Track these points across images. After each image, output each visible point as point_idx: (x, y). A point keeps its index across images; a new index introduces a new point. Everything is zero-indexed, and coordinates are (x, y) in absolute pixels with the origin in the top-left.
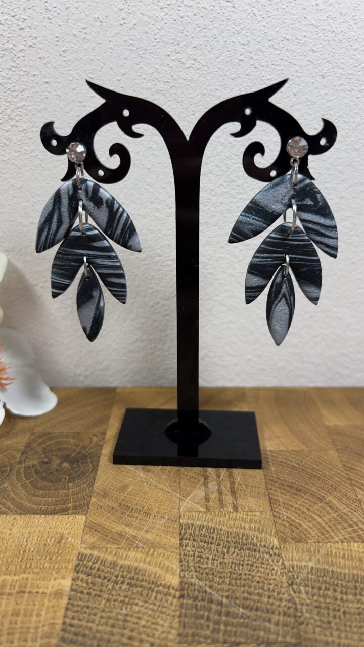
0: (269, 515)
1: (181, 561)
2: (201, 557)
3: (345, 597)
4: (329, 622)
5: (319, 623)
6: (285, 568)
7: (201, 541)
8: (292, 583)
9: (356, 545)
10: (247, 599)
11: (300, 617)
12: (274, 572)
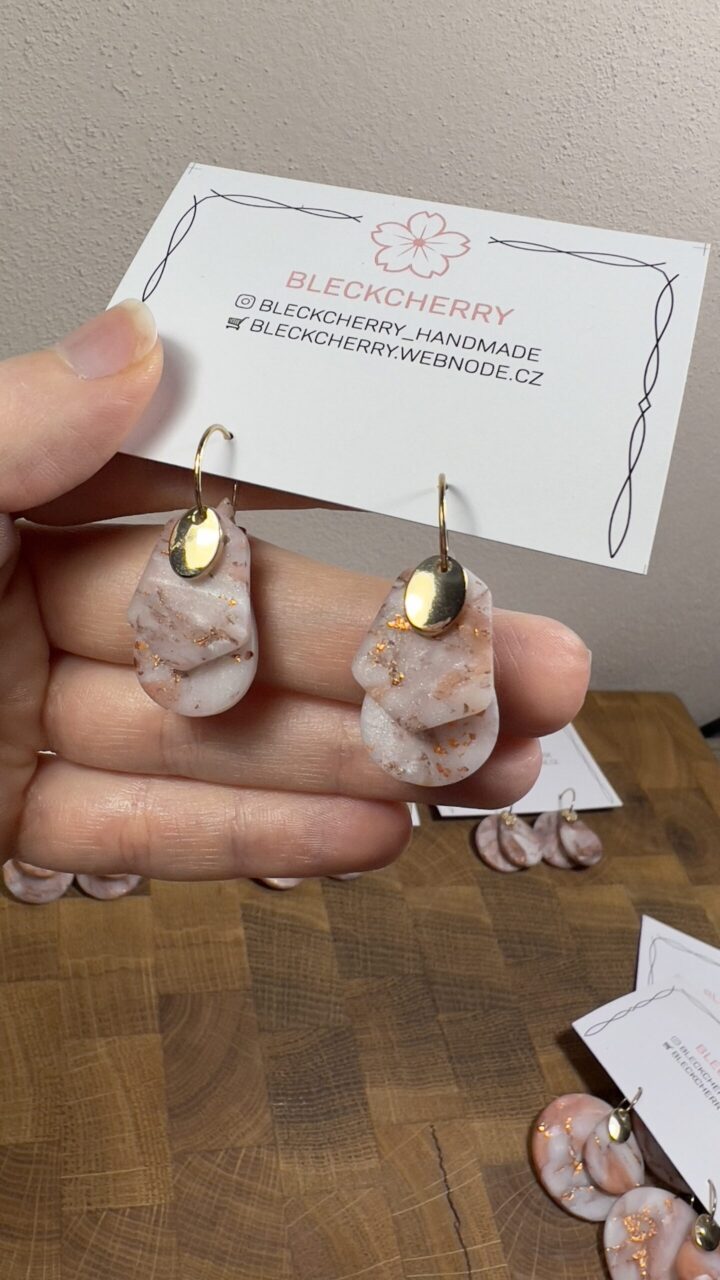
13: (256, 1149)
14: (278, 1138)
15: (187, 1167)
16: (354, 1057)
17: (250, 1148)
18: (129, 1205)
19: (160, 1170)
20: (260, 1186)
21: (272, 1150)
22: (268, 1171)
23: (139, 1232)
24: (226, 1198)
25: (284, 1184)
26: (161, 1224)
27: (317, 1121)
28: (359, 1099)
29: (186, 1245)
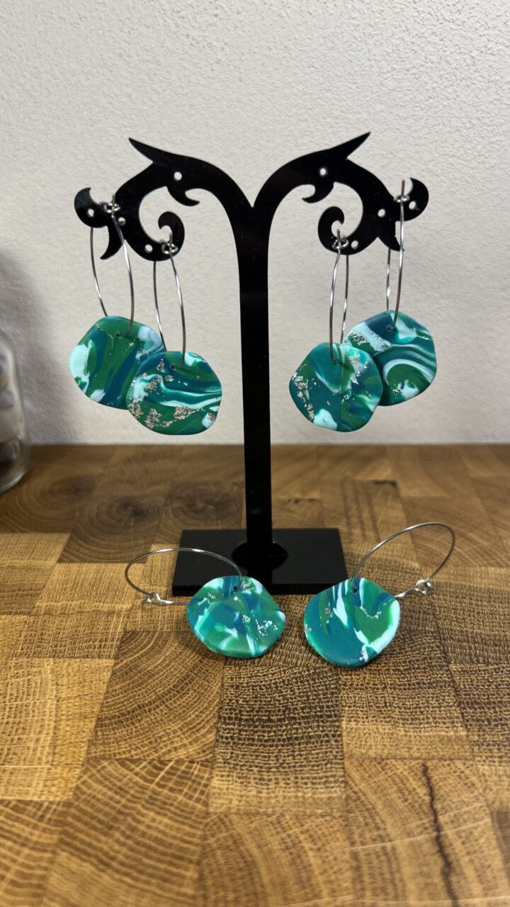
0: (411, 545)
3: (479, 603)
4: (464, 619)
5: (455, 619)
8: (432, 593)
9: (493, 568)
13: (187, 763)
14: (218, 756)
15: (99, 771)
16: (332, 694)
17: (179, 762)
18: (18, 797)
19: (67, 770)
20: (180, 798)
21: (207, 766)
22: (195, 786)
23: (17, 824)
24: (134, 805)
25: (212, 799)
26: (46, 820)
27: (271, 746)
28: (330, 731)
29: (68, 844)
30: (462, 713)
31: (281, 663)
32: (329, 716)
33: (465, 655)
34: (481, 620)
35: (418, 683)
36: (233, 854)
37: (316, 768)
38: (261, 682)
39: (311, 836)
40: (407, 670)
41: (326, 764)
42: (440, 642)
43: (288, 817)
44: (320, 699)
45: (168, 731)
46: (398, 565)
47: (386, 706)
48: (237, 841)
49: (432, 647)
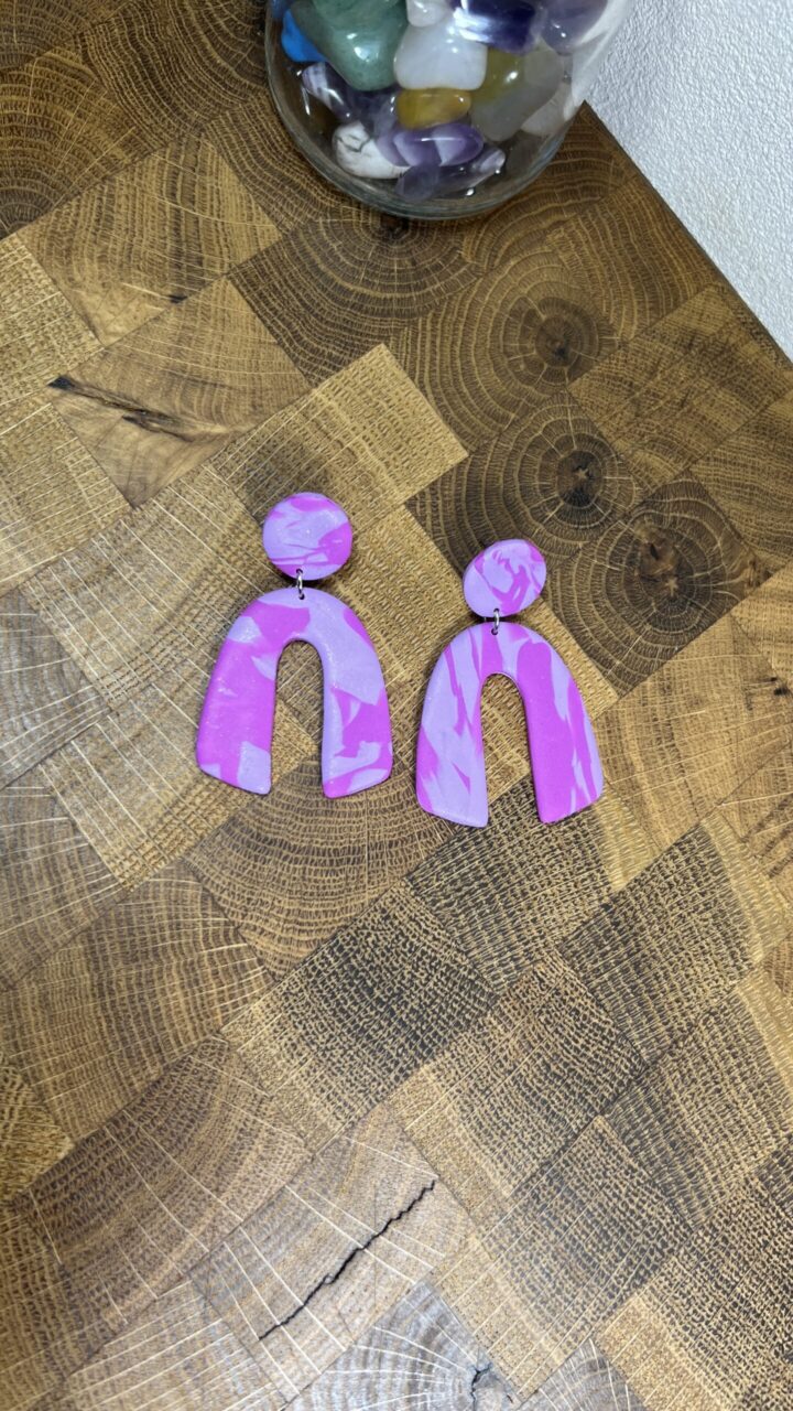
1: (648, 869)
2: (671, 886)
4: (694, 1081)
5: (685, 1071)
6: (728, 992)
7: (692, 869)
8: (713, 1014)
10: (657, 978)
11: (678, 1047)
12: (715, 984)
13: (255, 959)
14: (286, 981)
15: (178, 885)
16: (458, 1024)
17: (250, 947)
18: (92, 841)
19: (155, 853)
20: (214, 991)
21: (267, 982)
22: (237, 991)
23: (70, 872)
24: (172, 956)
25: (236, 1020)
26: (94, 894)
27: (340, 1021)
28: (405, 1062)
29: (91, 941)
30: (534, 1175)
31: (457, 934)
32: (423, 1046)
33: (629, 1122)
34: (708, 1101)
35: (544, 1102)
36: (199, 1090)
37: (348, 1085)
38: (414, 936)
39: (269, 1142)
40: (555, 1075)
41: (360, 1091)
42: (630, 1081)
43: (272, 1104)
44: (439, 1018)
45: (276, 903)
46: (741, 932)
47: (483, 1092)
48: (212, 1082)
49: (615, 1078)
